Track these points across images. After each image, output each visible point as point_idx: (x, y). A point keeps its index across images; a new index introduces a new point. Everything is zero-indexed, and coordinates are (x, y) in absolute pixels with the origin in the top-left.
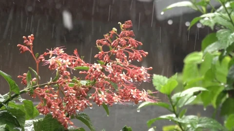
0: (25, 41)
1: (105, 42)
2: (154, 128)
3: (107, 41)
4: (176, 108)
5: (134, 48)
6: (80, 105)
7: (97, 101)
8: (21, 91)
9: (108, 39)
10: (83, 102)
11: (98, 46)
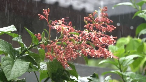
0: (44, 12)
1: (89, 19)
2: (110, 76)
3: (91, 18)
4: (121, 66)
5: (108, 24)
6: (74, 55)
7: (84, 54)
8: (39, 43)
9: (91, 17)
10: (75, 53)
11: (85, 21)
